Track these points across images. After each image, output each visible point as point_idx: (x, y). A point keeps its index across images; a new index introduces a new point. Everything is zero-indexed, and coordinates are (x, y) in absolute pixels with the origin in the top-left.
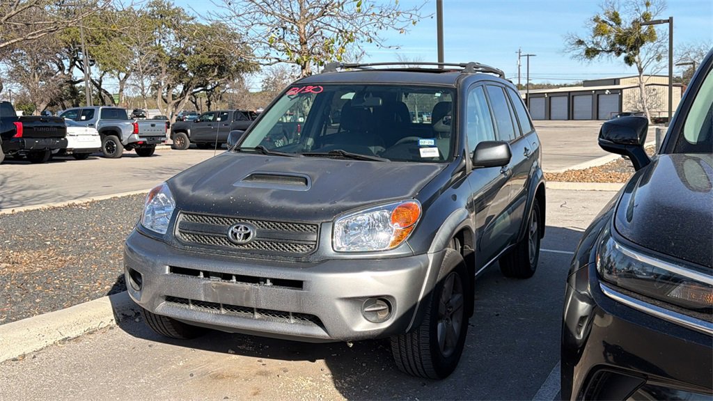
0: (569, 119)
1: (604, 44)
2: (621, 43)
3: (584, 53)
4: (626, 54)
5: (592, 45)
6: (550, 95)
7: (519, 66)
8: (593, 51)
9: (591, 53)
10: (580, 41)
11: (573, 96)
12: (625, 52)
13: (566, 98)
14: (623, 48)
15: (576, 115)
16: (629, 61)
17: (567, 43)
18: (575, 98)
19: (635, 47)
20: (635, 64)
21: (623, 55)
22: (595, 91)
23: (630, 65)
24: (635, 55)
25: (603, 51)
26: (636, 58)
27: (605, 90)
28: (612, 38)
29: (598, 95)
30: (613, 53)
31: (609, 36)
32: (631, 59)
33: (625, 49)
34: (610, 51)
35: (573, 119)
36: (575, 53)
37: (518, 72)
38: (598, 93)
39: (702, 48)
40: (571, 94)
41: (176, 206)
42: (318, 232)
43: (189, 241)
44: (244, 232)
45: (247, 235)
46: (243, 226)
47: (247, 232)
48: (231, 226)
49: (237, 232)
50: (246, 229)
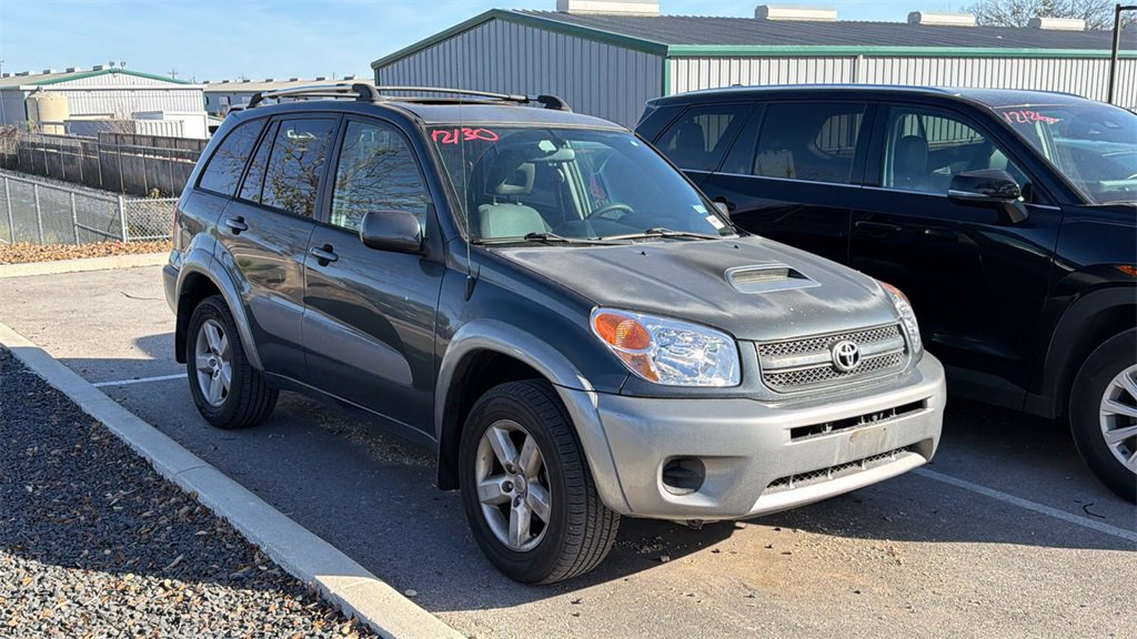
41: (733, 337)
42: (901, 332)
43: (781, 386)
44: (852, 353)
45: (856, 356)
46: (847, 344)
47: (855, 352)
48: (831, 348)
49: (847, 354)
50: (853, 347)
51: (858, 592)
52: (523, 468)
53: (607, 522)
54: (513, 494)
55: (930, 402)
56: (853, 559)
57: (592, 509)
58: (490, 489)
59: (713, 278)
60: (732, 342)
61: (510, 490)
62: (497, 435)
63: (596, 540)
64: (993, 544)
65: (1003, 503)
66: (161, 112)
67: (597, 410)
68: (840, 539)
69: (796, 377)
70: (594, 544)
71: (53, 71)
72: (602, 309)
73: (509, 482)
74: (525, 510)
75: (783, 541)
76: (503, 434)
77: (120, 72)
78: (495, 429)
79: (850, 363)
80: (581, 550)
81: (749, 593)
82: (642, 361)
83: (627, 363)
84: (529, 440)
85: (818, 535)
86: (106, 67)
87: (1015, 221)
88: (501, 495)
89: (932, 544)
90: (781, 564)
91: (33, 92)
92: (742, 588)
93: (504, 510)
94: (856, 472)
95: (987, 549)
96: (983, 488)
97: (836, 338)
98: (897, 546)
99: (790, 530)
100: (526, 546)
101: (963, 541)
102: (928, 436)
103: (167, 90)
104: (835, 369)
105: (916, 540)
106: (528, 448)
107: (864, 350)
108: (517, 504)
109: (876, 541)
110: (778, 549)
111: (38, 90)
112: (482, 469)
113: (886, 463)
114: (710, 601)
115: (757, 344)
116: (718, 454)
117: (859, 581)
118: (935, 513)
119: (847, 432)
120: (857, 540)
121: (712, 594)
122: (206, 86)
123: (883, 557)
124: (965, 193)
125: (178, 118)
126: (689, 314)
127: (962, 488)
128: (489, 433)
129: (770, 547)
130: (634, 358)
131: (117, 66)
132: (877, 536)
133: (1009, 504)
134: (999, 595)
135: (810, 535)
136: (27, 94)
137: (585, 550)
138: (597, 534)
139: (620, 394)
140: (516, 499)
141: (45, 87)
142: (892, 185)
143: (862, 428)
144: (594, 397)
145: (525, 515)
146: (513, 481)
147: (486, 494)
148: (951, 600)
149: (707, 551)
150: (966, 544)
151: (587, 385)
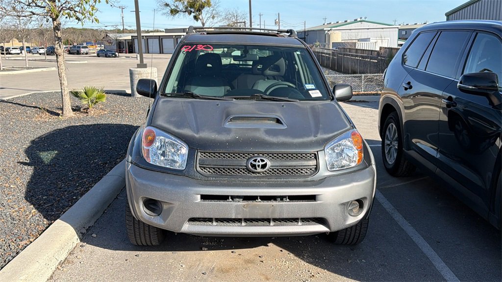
0: (160, 53)
1: (181, 7)
2: (191, 7)
3: (170, 12)
4: (195, 14)
5: (174, 7)
6: (147, 37)
7: (123, 17)
8: (175, 11)
9: (174, 12)
10: (166, 4)
11: (162, 39)
12: (193, 12)
13: (158, 40)
14: (193, 10)
15: (165, 51)
16: (196, 18)
17: (158, 5)
18: (163, 39)
19: (199, 10)
20: (199, 21)
21: (193, 14)
22: (175, 36)
23: (197, 21)
24: (199, 14)
25: (180, 11)
26: (200, 17)
27: (181, 35)
28: (186, 3)
29: (177, 39)
30: (187, 13)
31: (184, 3)
32: (197, 17)
33: (193, 11)
34: (185, 12)
35: (163, 53)
36: (165, 11)
37: (122, 21)
38: (177, 37)
39: (234, 12)
40: (161, 37)
41: (189, 147)
42: (317, 158)
43: (210, 174)
45: (264, 166)
46: (259, 159)
47: (264, 163)
48: (248, 159)
49: (256, 163)
50: (263, 161)
60: (187, 149)
66: (370, 38)
69: (220, 171)
71: (340, 22)
77: (364, 21)
79: (258, 168)
86: (359, 20)
87: (495, 104)
91: (329, 31)
103: (383, 28)
104: (249, 170)
107: (274, 163)
111: (331, 30)
115: (199, 151)
119: (242, 203)
122: (400, 26)
125: (376, 41)
131: (363, 19)
136: (326, 32)
141: (333, 29)
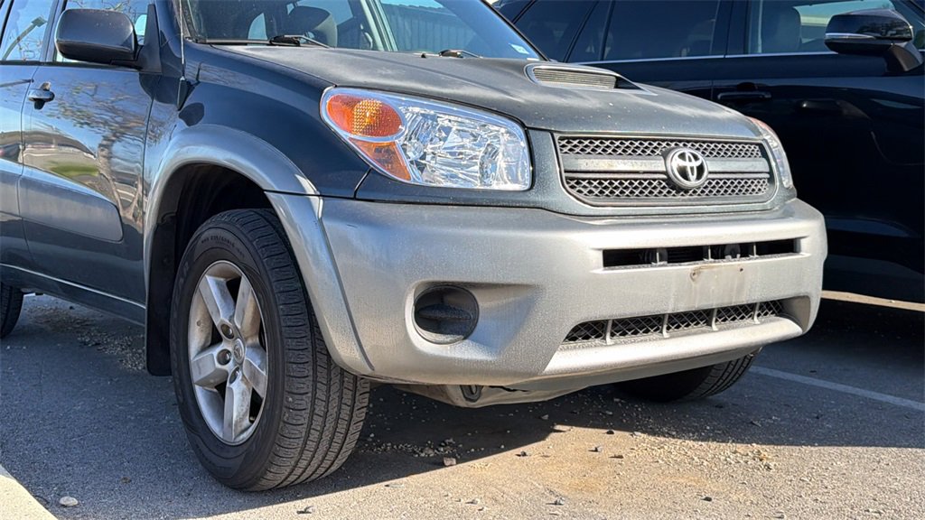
41: (523, 125)
42: (765, 155)
43: (591, 196)
44: (695, 164)
45: (701, 169)
46: (688, 151)
47: (698, 163)
48: (665, 155)
49: (687, 164)
50: (696, 158)
51: (708, 499)
52: (239, 327)
53: (348, 395)
54: (229, 367)
55: (804, 243)
56: (705, 463)
57: (322, 373)
58: (204, 363)
59: (509, 74)
60: (519, 130)
61: (227, 362)
62: (210, 285)
63: (330, 419)
64: (894, 449)
65: (906, 408)
67: (320, 221)
68: (691, 443)
69: (612, 187)
70: (330, 426)
72: (337, 89)
73: (228, 352)
74: (243, 386)
75: (615, 444)
76: (218, 284)
78: (207, 276)
79: (693, 177)
80: (308, 433)
81: (554, 499)
82: (388, 154)
83: (367, 155)
84: (245, 285)
85: (662, 439)
87: (906, 69)
88: (217, 370)
89: (812, 448)
90: (606, 469)
92: (547, 493)
93: (220, 390)
94: (703, 332)
95: (888, 454)
96: (878, 394)
97: (673, 145)
98: (767, 451)
99: (627, 434)
100: (241, 437)
101: (854, 445)
102: (802, 291)
104: (673, 186)
105: (792, 444)
106: (243, 294)
107: (711, 166)
108: (234, 377)
109: (738, 445)
110: (606, 453)
112: (196, 337)
113: (746, 326)
114: (497, 508)
115: (557, 136)
116: (495, 281)
117: (710, 487)
118: (817, 418)
119: (687, 268)
120: (714, 445)
121: (501, 500)
123: (746, 462)
124: (847, 35)
126: (462, 96)
127: (852, 395)
128: (201, 285)
129: (596, 450)
130: (379, 149)
132: (739, 439)
133: (912, 410)
134: (907, 504)
135: (652, 438)
137: (314, 435)
138: (333, 411)
139: (355, 198)
140: (234, 372)
142: (760, 50)
143: (709, 264)
144: (318, 203)
145: (243, 394)
146: (230, 349)
147: (200, 373)
148: (840, 509)
149: (511, 454)
150: (859, 449)
151: (308, 186)
